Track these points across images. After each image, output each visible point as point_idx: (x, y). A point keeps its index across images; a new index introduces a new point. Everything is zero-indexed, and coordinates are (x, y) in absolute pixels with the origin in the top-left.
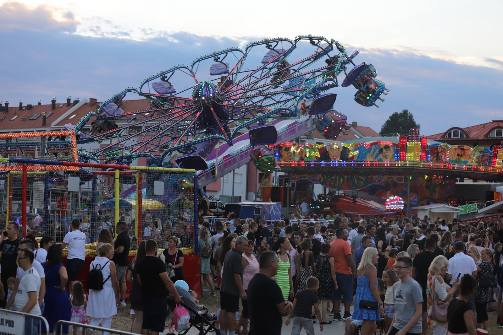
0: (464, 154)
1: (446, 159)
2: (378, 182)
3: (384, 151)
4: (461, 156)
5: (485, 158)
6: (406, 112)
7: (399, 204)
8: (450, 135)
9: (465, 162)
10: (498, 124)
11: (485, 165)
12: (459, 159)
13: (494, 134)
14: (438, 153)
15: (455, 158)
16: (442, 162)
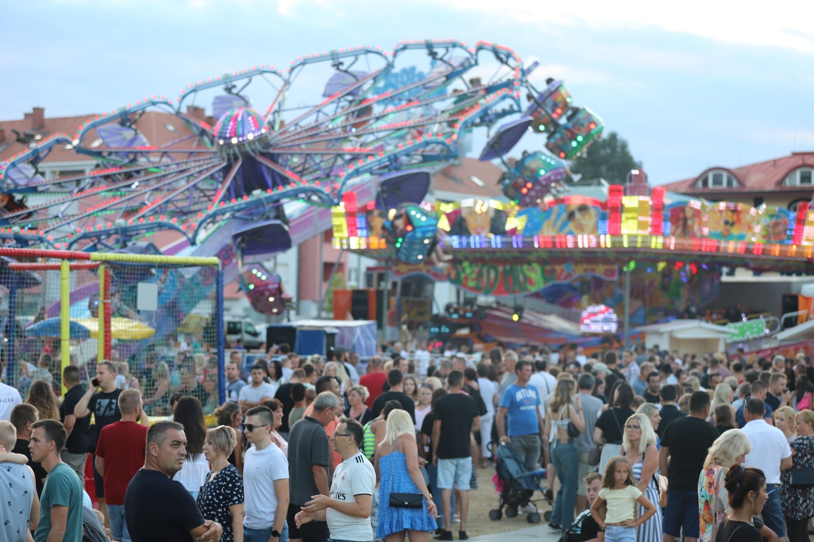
0: (739, 220)
1: (701, 231)
2: (565, 278)
3: (578, 215)
4: (732, 224)
5: (780, 228)
6: (613, 137)
7: (607, 321)
8: (705, 183)
9: (741, 237)
10: (803, 160)
11: (781, 243)
12: (729, 231)
13: (795, 181)
14: (685, 219)
15: (721, 228)
16: (693, 236)
